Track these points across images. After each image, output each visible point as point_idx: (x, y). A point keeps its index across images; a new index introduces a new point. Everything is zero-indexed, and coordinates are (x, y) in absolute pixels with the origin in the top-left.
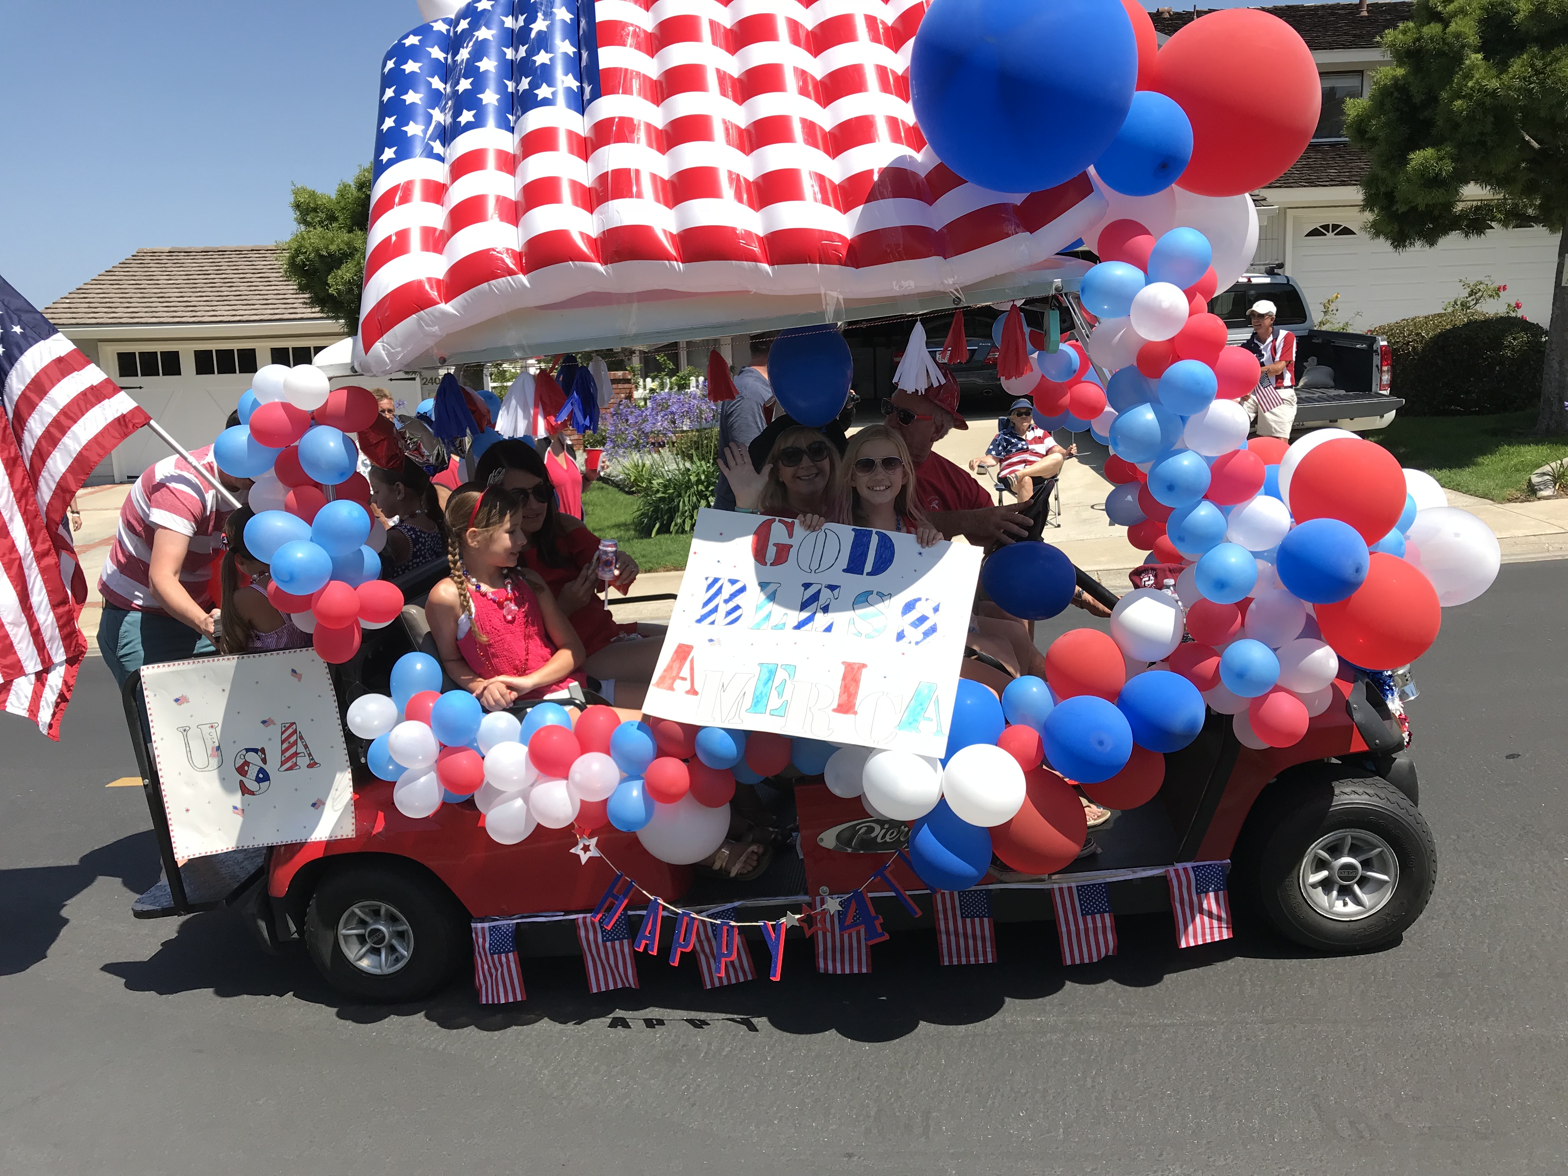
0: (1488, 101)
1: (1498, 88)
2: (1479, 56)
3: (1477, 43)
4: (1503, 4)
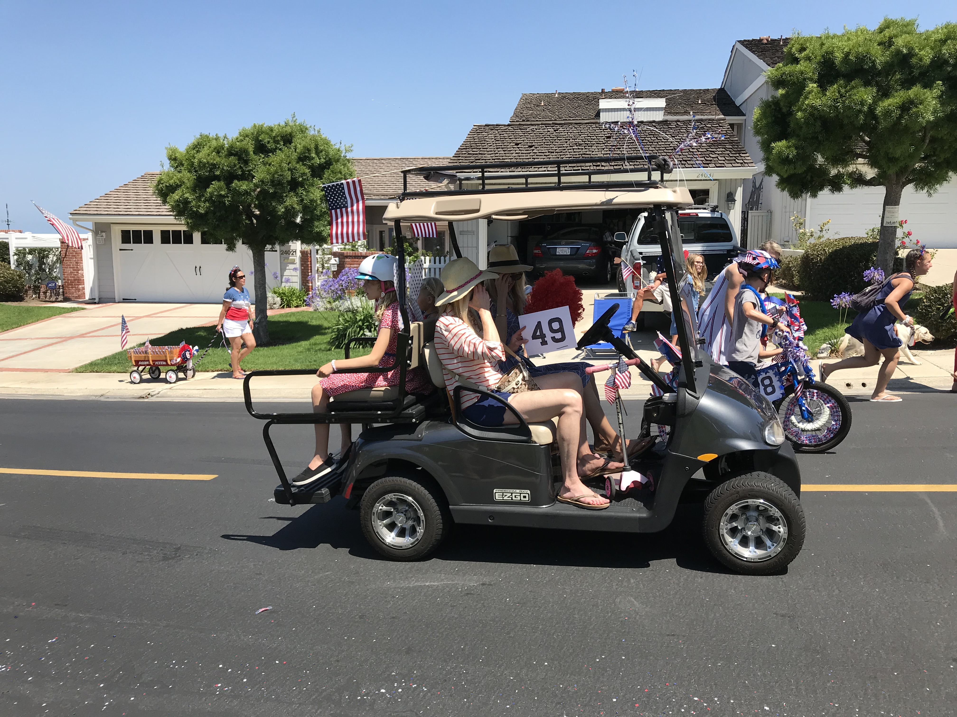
0: (816, 112)
1: (819, 106)
2: (815, 85)
3: (816, 77)
4: (832, 53)
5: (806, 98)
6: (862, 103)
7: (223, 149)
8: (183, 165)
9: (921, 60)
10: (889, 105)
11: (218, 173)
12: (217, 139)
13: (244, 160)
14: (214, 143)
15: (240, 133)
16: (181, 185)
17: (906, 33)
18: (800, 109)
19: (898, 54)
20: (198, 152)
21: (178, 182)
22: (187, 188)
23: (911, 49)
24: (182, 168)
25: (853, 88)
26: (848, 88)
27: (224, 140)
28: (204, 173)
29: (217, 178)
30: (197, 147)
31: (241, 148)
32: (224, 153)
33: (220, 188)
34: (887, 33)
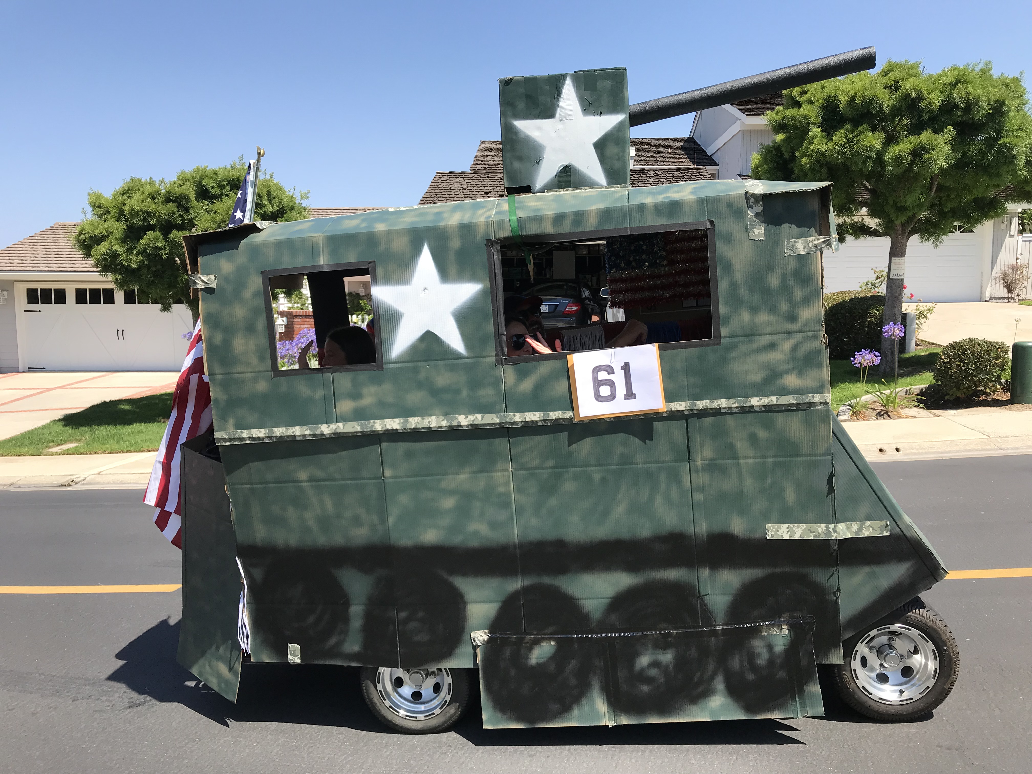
0: (822, 158)
1: (826, 151)
2: (819, 130)
3: (819, 121)
4: (835, 96)
5: (811, 143)
6: (871, 149)
7: (160, 194)
8: (108, 212)
9: (930, 104)
10: (900, 151)
11: (153, 222)
12: (152, 183)
13: (184, 206)
14: (148, 189)
15: (179, 177)
16: (108, 236)
17: (912, 76)
18: (805, 155)
19: (906, 99)
20: (129, 197)
21: (104, 232)
22: (116, 239)
23: (920, 92)
24: (109, 217)
25: (861, 133)
26: (856, 133)
27: (160, 185)
28: (137, 221)
29: (152, 228)
30: (127, 192)
31: (181, 194)
32: (160, 200)
33: (157, 239)
34: (892, 76)
